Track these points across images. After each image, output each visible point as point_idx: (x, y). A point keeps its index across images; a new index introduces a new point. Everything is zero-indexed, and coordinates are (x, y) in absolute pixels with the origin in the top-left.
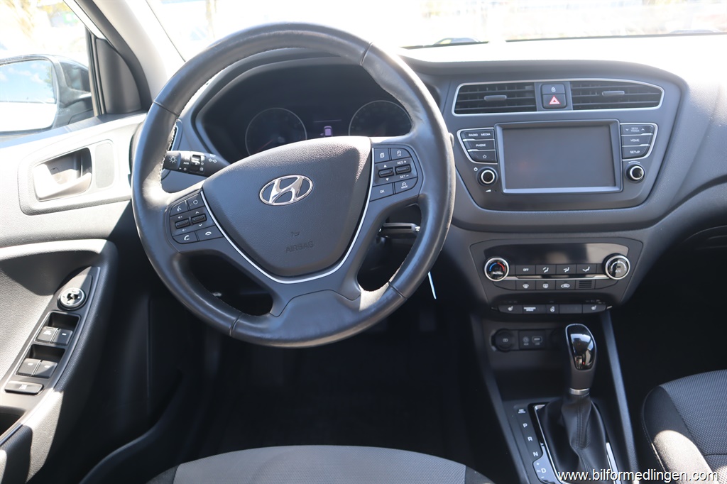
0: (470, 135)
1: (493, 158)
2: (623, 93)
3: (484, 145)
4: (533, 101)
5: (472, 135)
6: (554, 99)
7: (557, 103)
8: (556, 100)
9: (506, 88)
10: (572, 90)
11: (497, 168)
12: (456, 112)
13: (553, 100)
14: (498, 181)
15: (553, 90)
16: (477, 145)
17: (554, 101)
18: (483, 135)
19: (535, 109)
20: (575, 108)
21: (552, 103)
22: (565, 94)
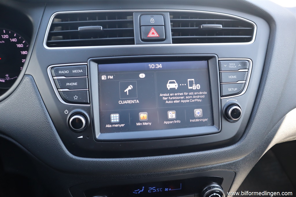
0: (60, 72)
1: (86, 100)
2: (221, 26)
3: (76, 84)
4: (131, 33)
5: (62, 72)
6: (153, 31)
7: (156, 35)
8: (155, 32)
9: (97, 18)
10: (171, 21)
11: (90, 111)
12: (48, 45)
13: (151, 32)
14: (90, 126)
15: (152, 21)
16: (68, 84)
17: (153, 34)
18: (75, 71)
19: (132, 42)
20: (175, 41)
21: (150, 35)
22: (165, 26)
